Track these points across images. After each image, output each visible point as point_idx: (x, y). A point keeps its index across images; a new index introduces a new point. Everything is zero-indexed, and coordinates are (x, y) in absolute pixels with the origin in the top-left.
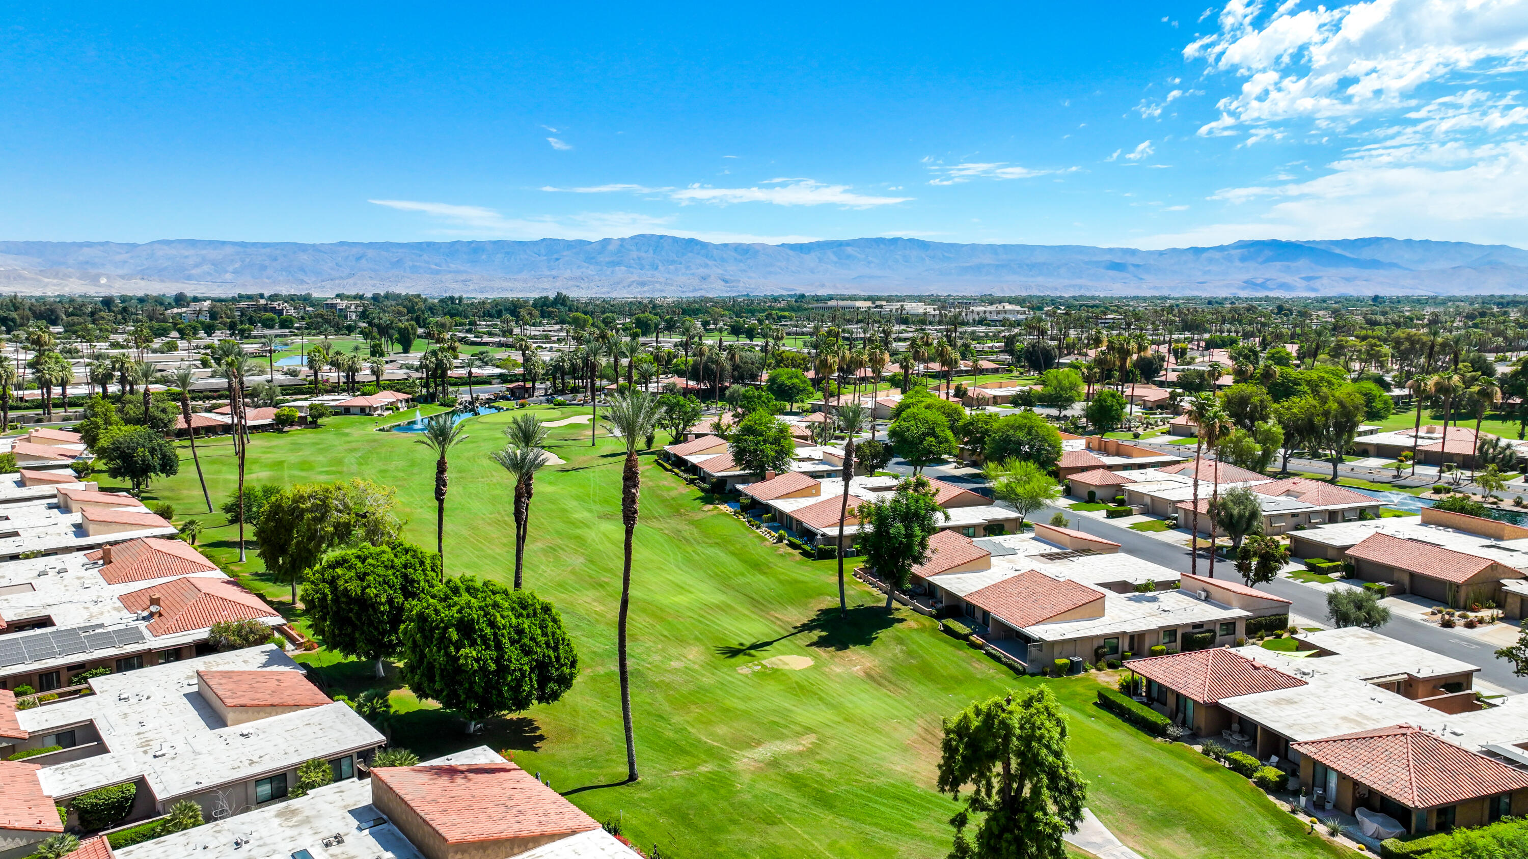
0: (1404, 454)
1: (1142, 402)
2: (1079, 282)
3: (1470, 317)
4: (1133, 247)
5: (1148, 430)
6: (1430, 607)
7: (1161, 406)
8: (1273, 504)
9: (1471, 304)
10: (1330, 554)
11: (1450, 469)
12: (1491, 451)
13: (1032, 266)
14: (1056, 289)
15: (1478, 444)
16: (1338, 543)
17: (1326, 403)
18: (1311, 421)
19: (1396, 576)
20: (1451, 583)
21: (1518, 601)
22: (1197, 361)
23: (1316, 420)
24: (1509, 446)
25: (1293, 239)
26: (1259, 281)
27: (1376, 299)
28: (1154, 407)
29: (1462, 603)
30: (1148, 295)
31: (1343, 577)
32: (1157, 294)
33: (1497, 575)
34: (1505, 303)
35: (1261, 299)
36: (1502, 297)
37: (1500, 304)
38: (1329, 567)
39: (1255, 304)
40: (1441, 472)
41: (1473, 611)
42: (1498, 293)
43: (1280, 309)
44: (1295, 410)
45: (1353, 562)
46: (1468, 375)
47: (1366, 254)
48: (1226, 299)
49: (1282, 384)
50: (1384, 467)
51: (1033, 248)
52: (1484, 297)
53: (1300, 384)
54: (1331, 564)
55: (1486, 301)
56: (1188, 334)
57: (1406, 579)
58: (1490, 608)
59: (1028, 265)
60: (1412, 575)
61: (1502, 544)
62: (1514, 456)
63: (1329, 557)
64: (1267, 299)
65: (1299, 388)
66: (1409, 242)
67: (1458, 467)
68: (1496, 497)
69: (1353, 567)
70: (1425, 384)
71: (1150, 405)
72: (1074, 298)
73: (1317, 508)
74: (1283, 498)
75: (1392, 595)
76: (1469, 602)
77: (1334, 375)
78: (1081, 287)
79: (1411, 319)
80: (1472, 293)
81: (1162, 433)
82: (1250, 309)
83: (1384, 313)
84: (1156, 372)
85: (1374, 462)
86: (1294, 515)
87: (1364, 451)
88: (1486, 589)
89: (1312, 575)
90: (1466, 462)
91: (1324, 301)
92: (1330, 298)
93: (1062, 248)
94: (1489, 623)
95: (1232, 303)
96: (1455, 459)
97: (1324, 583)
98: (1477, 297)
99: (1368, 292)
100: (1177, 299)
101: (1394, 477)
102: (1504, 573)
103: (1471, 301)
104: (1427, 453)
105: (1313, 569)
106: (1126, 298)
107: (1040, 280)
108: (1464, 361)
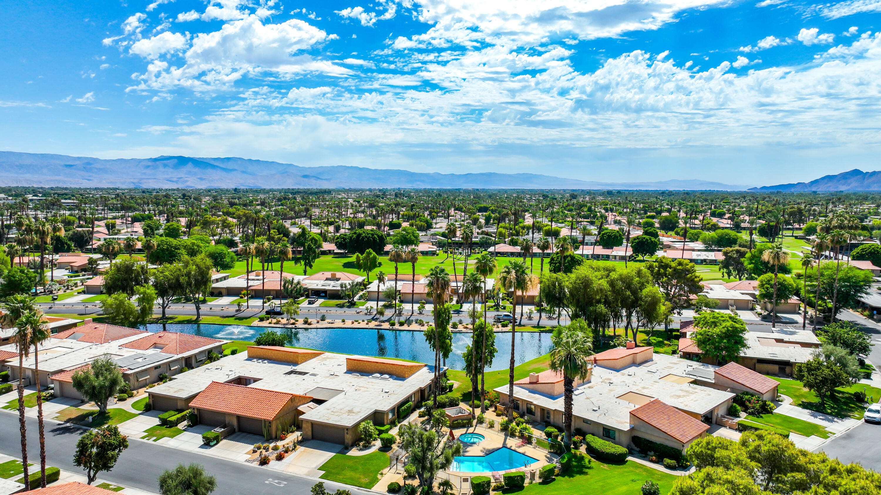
0: (243, 292)
1: (69, 267)
2: (57, 178)
3: (279, 200)
4: (95, 157)
5: (68, 291)
6: (253, 444)
7: (83, 269)
8: (140, 360)
9: (280, 193)
10: (180, 405)
11: (269, 300)
12: (290, 286)
13: (21, 167)
14: (41, 183)
15: (283, 283)
16: (184, 395)
17: (187, 266)
18: (178, 280)
19: (227, 420)
20: (265, 420)
21: (310, 425)
22: (122, 231)
23: (182, 280)
24: (299, 283)
25: (191, 157)
26: (175, 179)
27: (235, 190)
28: (79, 270)
29: (274, 436)
30: (106, 187)
31: (189, 426)
32: (112, 186)
33: (296, 404)
34: (295, 192)
35: (174, 190)
36: (293, 189)
37: (292, 193)
38: (178, 419)
39: (170, 193)
40: (264, 303)
41: (282, 439)
42: (291, 187)
43: (184, 195)
44: (167, 273)
45: (196, 412)
46: (276, 237)
47: (230, 165)
48: (154, 190)
49: (167, 249)
50: (231, 304)
51: (20, 155)
52: (285, 189)
53: (179, 249)
54: (179, 416)
55: (287, 191)
56: (122, 213)
57: (235, 422)
58: (292, 432)
59: (17, 166)
60: (239, 417)
61: (298, 368)
62: (302, 289)
63: (179, 408)
64: (178, 190)
65: (179, 251)
66: (250, 160)
67: (273, 299)
68: (294, 319)
69: (196, 415)
70: (250, 248)
71: (76, 269)
72: (52, 189)
73: (176, 357)
74: (151, 351)
75: (225, 438)
76: (279, 433)
77: (201, 240)
78: (59, 181)
79: (252, 202)
80: (280, 187)
81: (78, 293)
82: (167, 196)
83: (239, 198)
84: (87, 242)
85: (225, 300)
86: (156, 368)
87: (218, 293)
88: (289, 418)
89: (165, 430)
90: (278, 295)
91: (209, 191)
92: (213, 190)
93: (43, 156)
94: (293, 449)
95: (157, 192)
96: (272, 293)
97: (172, 437)
98: (282, 189)
99: (231, 186)
100: (124, 190)
101: (237, 311)
102: (300, 401)
103: (280, 191)
104: (256, 291)
105: (165, 423)
106: (90, 189)
107: (28, 176)
108: (274, 229)
